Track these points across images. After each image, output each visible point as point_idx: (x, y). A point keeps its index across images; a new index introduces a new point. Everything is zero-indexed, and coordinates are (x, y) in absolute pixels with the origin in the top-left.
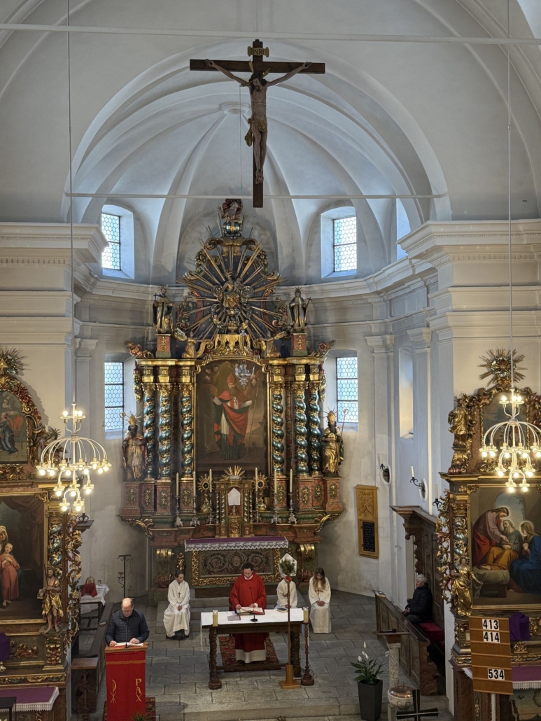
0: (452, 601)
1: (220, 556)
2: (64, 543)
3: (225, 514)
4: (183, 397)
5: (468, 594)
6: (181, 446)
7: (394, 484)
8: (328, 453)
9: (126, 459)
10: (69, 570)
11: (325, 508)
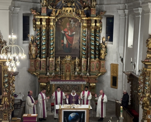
0: (142, 105)
1: (62, 86)
2: (9, 80)
3: (65, 71)
4: (51, 30)
5: (148, 103)
6: (50, 48)
7: (124, 64)
8: (102, 52)
9: (30, 51)
10: (11, 90)
11: (99, 71)
